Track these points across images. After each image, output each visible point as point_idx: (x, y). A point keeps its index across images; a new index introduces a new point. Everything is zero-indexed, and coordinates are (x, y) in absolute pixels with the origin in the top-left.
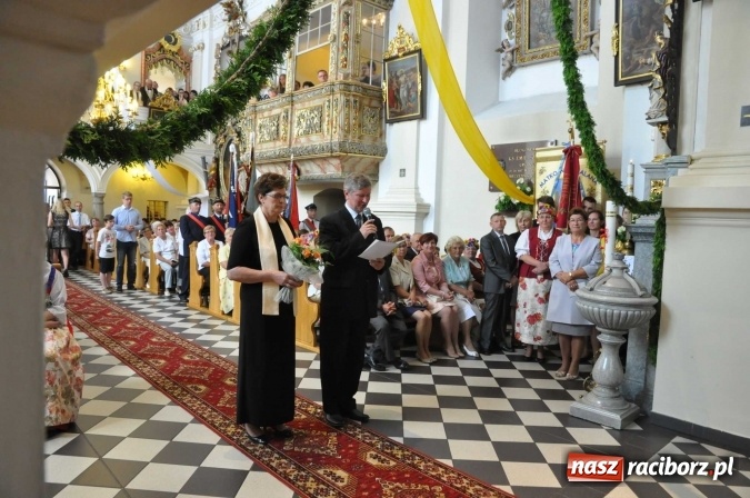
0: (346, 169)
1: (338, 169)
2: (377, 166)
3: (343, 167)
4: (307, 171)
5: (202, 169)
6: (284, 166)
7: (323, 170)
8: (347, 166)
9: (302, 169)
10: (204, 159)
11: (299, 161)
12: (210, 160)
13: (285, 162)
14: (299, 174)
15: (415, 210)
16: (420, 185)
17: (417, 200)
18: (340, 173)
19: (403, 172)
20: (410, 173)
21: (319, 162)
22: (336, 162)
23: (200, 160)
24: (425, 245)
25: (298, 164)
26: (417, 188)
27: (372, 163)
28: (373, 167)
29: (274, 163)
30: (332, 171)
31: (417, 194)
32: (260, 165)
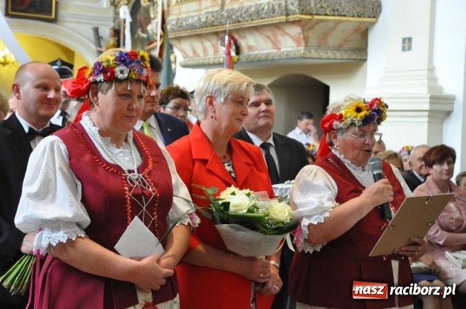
0: (313, 41)
1: (298, 43)
2: (364, 34)
3: (306, 39)
4: (250, 48)
5: (94, 47)
6: (214, 40)
7: (276, 45)
8: (313, 36)
9: (243, 43)
10: (96, 30)
11: (238, 30)
12: (106, 32)
13: (216, 34)
14: (238, 52)
15: (427, 107)
16: (437, 63)
17: (430, 89)
18: (302, 48)
19: (407, 43)
20: (419, 45)
21: (268, 33)
22: (295, 30)
23: (91, 34)
24: (435, 167)
25: (236, 37)
26: (431, 69)
27: (357, 30)
28: (358, 37)
29: (198, 36)
30: (288, 45)
31: (432, 79)
32: (179, 39)
